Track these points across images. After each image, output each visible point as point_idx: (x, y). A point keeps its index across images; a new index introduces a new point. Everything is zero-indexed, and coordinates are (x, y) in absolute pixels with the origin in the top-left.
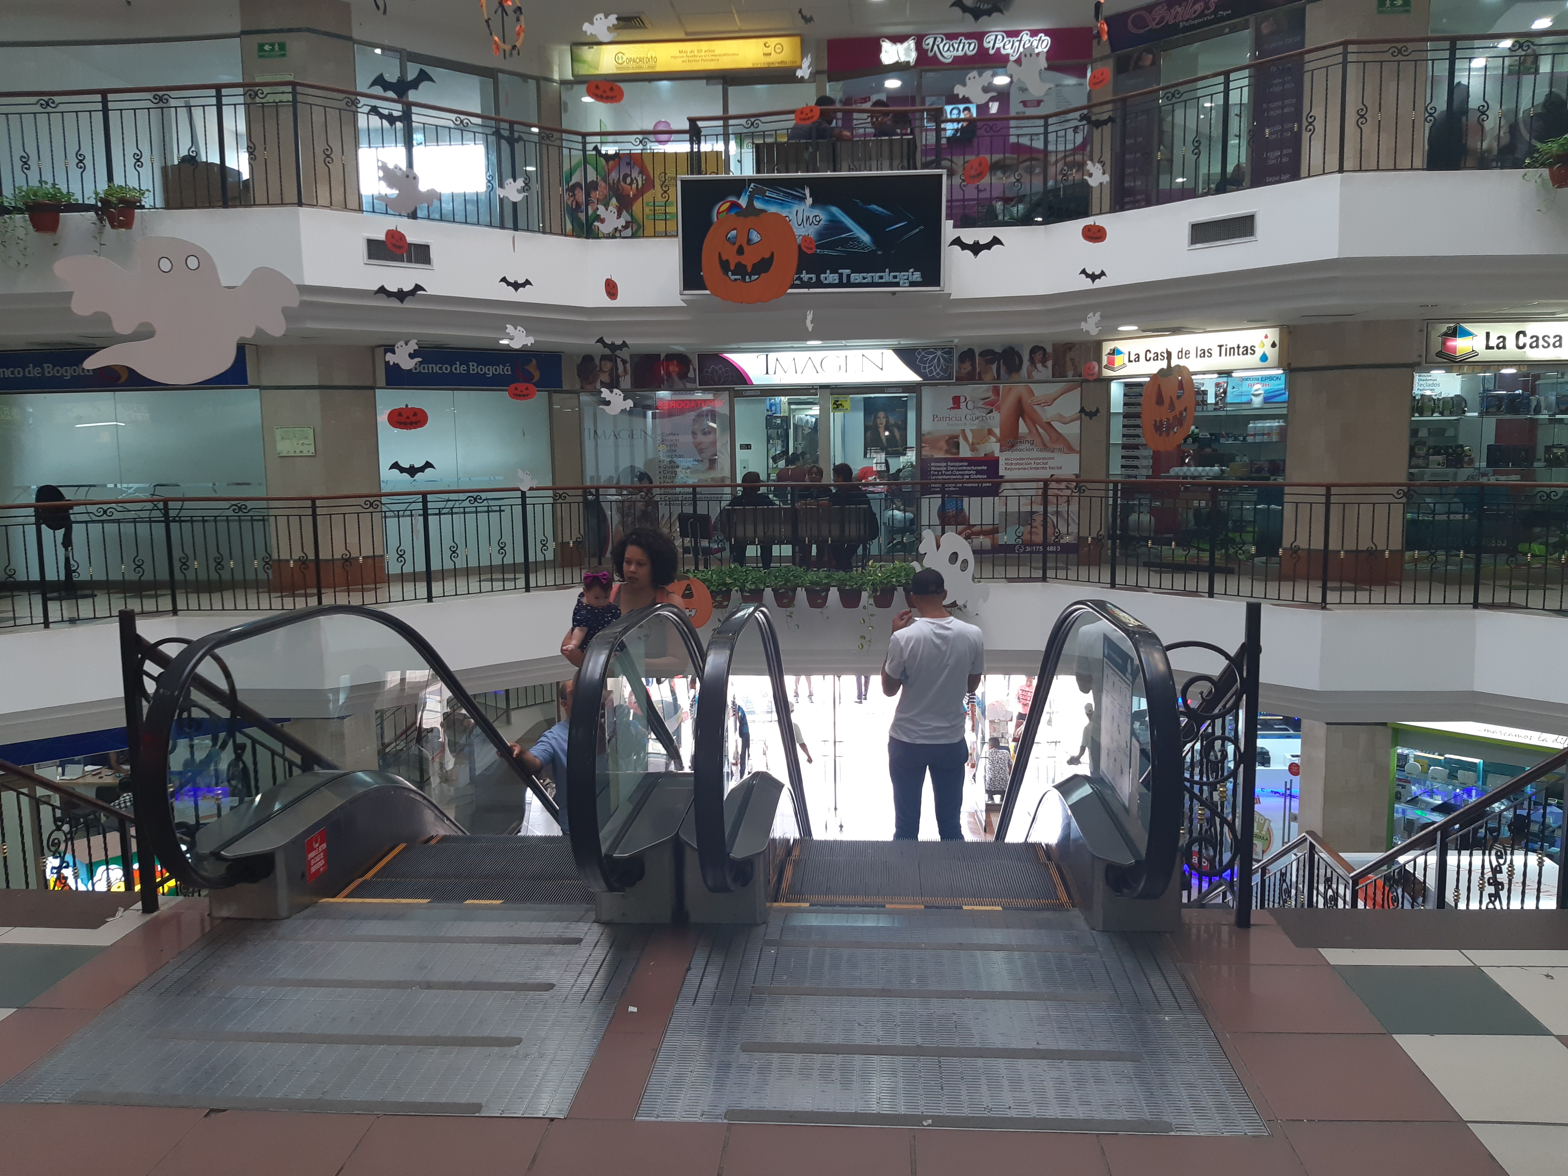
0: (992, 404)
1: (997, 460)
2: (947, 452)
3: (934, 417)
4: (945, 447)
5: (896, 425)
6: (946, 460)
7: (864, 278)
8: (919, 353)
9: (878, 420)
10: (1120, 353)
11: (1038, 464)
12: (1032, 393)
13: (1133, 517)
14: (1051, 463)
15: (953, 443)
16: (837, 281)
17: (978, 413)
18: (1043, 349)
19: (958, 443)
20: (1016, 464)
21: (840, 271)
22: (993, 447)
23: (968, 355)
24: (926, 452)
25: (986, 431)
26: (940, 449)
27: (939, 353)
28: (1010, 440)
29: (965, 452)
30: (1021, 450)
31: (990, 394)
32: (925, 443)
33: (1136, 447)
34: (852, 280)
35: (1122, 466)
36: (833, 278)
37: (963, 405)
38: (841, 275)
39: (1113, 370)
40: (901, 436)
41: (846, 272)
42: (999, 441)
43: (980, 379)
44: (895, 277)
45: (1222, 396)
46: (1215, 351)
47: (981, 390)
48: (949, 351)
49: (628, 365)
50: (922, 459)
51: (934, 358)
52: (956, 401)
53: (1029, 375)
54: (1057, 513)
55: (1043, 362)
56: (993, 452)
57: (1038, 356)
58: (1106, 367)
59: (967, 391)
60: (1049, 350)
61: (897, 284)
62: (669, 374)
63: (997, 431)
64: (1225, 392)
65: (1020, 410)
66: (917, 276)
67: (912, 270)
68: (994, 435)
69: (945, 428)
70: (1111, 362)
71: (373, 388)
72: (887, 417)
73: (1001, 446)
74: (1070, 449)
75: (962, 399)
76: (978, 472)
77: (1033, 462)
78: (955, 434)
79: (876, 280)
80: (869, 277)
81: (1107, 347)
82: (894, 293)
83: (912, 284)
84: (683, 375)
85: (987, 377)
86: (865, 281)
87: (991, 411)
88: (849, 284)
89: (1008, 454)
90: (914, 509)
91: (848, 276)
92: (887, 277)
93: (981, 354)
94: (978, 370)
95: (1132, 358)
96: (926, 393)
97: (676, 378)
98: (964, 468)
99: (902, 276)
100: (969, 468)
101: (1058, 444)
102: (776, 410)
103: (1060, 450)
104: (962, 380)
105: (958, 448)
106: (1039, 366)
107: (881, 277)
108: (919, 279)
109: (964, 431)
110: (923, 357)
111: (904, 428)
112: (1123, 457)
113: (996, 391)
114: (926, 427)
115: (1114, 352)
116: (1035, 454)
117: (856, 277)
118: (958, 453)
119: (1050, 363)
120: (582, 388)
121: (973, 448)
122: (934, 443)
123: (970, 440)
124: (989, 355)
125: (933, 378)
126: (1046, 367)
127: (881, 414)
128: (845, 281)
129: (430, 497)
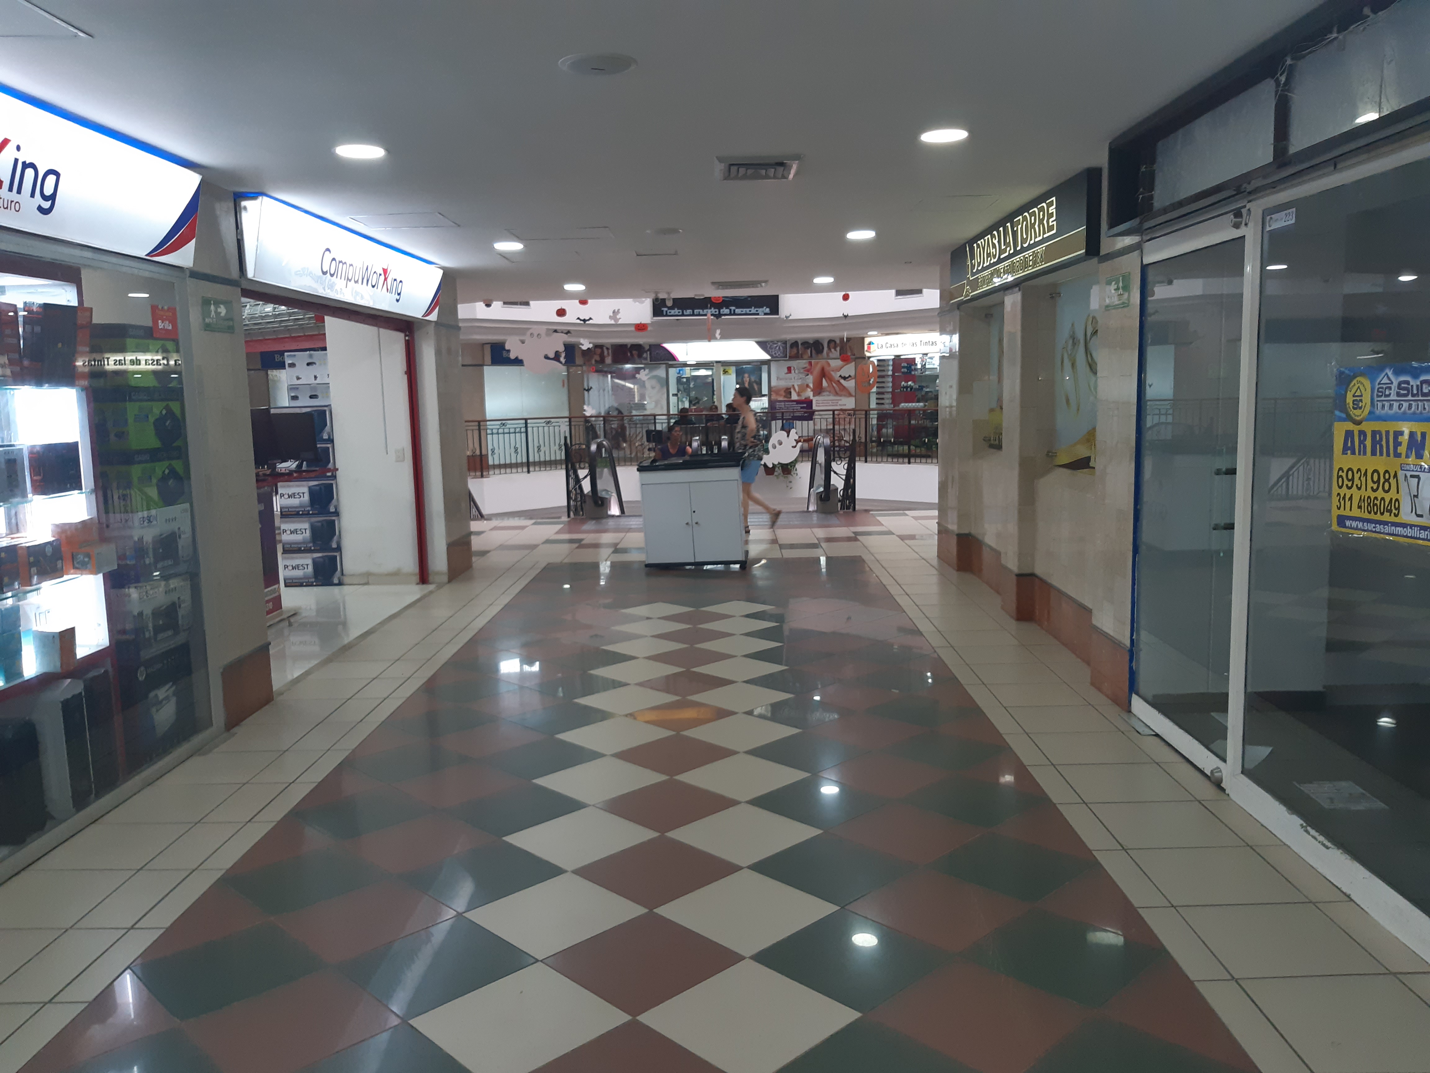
0: (808, 371)
1: (811, 401)
2: (785, 397)
3: (778, 378)
4: (784, 394)
5: (755, 382)
6: (784, 401)
7: (742, 311)
8: (769, 344)
9: (744, 379)
10: (873, 344)
11: (833, 403)
12: (829, 364)
13: (884, 430)
14: (840, 402)
15: (788, 392)
16: (729, 313)
17: (801, 376)
18: (835, 342)
19: (791, 392)
20: (822, 403)
21: (730, 308)
22: (809, 394)
23: (795, 344)
24: (773, 397)
25: (805, 386)
26: (781, 395)
27: (779, 344)
28: (818, 390)
29: (794, 397)
30: (824, 396)
31: (807, 365)
32: (773, 392)
33: (883, 393)
34: (736, 312)
35: (877, 404)
36: (727, 311)
37: (793, 371)
38: (730, 310)
39: (870, 352)
40: (758, 388)
41: (733, 308)
42: (812, 390)
43: (802, 357)
44: (757, 311)
45: (924, 366)
46: (919, 343)
47: (802, 363)
48: (785, 342)
49: (610, 351)
50: (771, 401)
51: (777, 346)
52: (789, 369)
53: (828, 354)
54: (845, 429)
55: (835, 349)
56: (809, 397)
57: (832, 345)
58: (867, 351)
59: (794, 364)
60: (838, 342)
61: (758, 314)
62: (632, 355)
63: (811, 385)
64: (925, 364)
65: (823, 374)
66: (768, 310)
67: (765, 307)
68: (810, 388)
69: (783, 384)
70: (869, 348)
71: (482, 365)
72: (749, 377)
73: (813, 394)
74: (850, 395)
75: (792, 368)
76: (802, 408)
77: (830, 402)
78: (789, 387)
79: (748, 312)
80: (744, 310)
81: (867, 341)
82: (756, 318)
83: (765, 314)
84: (640, 356)
85: (805, 357)
86: (742, 313)
87: (808, 375)
88: (735, 314)
89: (817, 398)
90: (768, 429)
91: (734, 310)
92: (753, 310)
93: (802, 344)
94: (800, 352)
95: (879, 347)
96: (773, 364)
97: (636, 357)
98: (794, 406)
99: (760, 310)
100: (796, 405)
101: (844, 392)
102: (683, 373)
103: (845, 396)
104: (793, 358)
105: (791, 395)
106: (833, 350)
107: (750, 311)
108: (769, 312)
109: (793, 385)
110: (771, 346)
111: (760, 384)
112: (877, 399)
113: (810, 363)
114: (774, 383)
115: (870, 344)
116: (832, 397)
117: (738, 311)
118: (791, 397)
119: (838, 349)
120: (584, 363)
121: (799, 395)
122: (777, 392)
123: (797, 391)
124: (806, 344)
125: (777, 357)
126: (835, 350)
127: (746, 375)
128: (732, 312)
129: (529, 421)
